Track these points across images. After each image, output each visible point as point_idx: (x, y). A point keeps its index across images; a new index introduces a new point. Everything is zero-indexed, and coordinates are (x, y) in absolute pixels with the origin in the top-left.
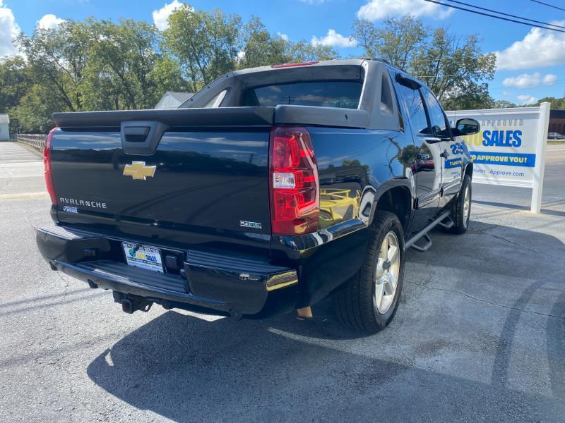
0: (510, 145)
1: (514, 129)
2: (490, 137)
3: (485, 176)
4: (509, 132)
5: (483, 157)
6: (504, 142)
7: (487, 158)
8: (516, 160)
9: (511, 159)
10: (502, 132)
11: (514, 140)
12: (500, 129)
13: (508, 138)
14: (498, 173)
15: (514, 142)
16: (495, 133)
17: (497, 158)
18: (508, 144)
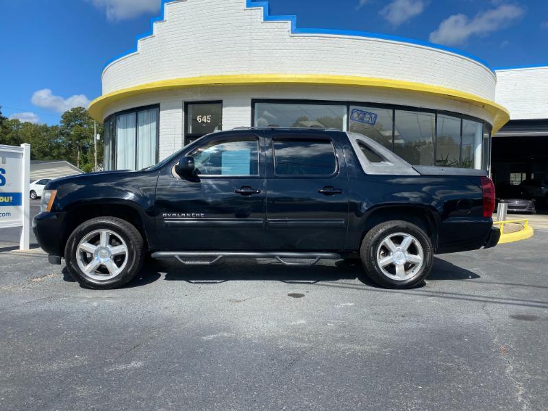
8: (3, 199)
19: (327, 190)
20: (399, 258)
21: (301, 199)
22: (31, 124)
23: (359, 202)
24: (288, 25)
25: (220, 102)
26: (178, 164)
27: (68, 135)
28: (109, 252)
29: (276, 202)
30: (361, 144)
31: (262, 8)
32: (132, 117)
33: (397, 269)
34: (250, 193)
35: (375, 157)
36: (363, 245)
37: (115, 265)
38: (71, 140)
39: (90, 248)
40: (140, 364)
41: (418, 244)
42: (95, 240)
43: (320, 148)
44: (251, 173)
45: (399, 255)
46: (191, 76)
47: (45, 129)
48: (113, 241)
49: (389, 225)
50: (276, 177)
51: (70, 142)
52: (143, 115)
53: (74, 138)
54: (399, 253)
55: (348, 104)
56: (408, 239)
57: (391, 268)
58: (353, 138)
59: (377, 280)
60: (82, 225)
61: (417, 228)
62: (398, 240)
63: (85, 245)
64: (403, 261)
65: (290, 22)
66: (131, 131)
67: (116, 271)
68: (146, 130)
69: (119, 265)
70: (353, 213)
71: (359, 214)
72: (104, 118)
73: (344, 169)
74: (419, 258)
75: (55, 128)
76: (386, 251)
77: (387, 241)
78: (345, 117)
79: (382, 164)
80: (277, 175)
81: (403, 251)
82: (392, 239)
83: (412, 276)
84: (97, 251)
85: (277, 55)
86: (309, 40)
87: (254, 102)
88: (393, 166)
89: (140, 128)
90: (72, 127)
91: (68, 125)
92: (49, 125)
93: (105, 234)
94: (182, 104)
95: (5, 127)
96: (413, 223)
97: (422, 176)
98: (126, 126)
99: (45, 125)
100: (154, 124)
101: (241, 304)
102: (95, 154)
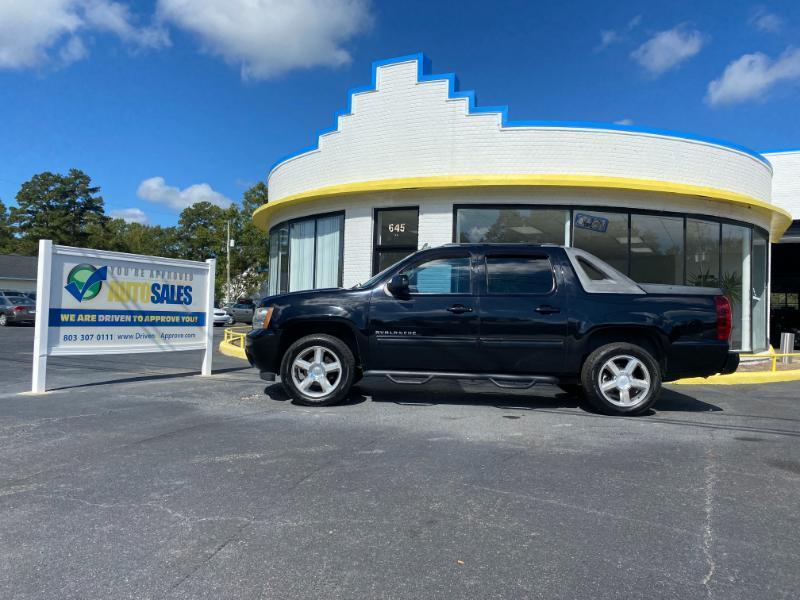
0: (181, 303)
1: (184, 283)
2: (160, 292)
3: (155, 342)
4: (180, 288)
5: (153, 318)
6: (175, 299)
7: (157, 318)
8: (189, 319)
9: (183, 318)
10: (173, 287)
11: (184, 296)
12: (171, 282)
13: (180, 295)
14: (170, 336)
15: (185, 299)
16: (166, 287)
17: (170, 319)
18: (179, 302)
19: (544, 309)
20: (623, 382)
21: (512, 320)
22: (139, 225)
23: (577, 321)
24: (497, 118)
25: (417, 208)
26: (390, 281)
27: (188, 239)
28: (323, 369)
29: (484, 322)
30: (580, 260)
31: (467, 99)
32: (309, 226)
33: (621, 394)
34: (462, 312)
35: (596, 274)
36: (584, 368)
37: (328, 383)
38: (192, 246)
39: (305, 365)
40: (381, 451)
41: (643, 367)
42: (309, 357)
43: (541, 264)
44: (452, 291)
45: (623, 380)
46: (382, 179)
47: (159, 232)
48: (327, 358)
49: (612, 347)
50: (490, 296)
51: (190, 250)
52: (322, 224)
53: (196, 245)
54: (623, 377)
55: (572, 208)
56: (634, 362)
57: (615, 393)
58: (572, 254)
59: (598, 406)
60: (297, 342)
61: (645, 351)
62: (622, 364)
63: (300, 362)
64: (627, 386)
65: (500, 114)
66: (309, 242)
67: (329, 389)
68: (328, 241)
69: (332, 383)
70: (572, 336)
71: (578, 336)
72: (271, 227)
73: (562, 287)
74: (645, 383)
75: (171, 230)
76: (609, 375)
77: (610, 364)
78: (568, 224)
79: (604, 282)
80: (492, 293)
81: (627, 375)
82: (616, 362)
83: (637, 402)
84: (311, 368)
85: (484, 153)
86: (523, 134)
87: (456, 208)
88: (617, 283)
89: (319, 239)
90: (193, 228)
91: (188, 226)
92: (164, 227)
93: (319, 351)
94: (370, 211)
95: (108, 230)
96: (639, 345)
97: (648, 295)
98: (301, 236)
99: (159, 227)
100: (337, 234)
101: (458, 421)
102: (228, 266)
